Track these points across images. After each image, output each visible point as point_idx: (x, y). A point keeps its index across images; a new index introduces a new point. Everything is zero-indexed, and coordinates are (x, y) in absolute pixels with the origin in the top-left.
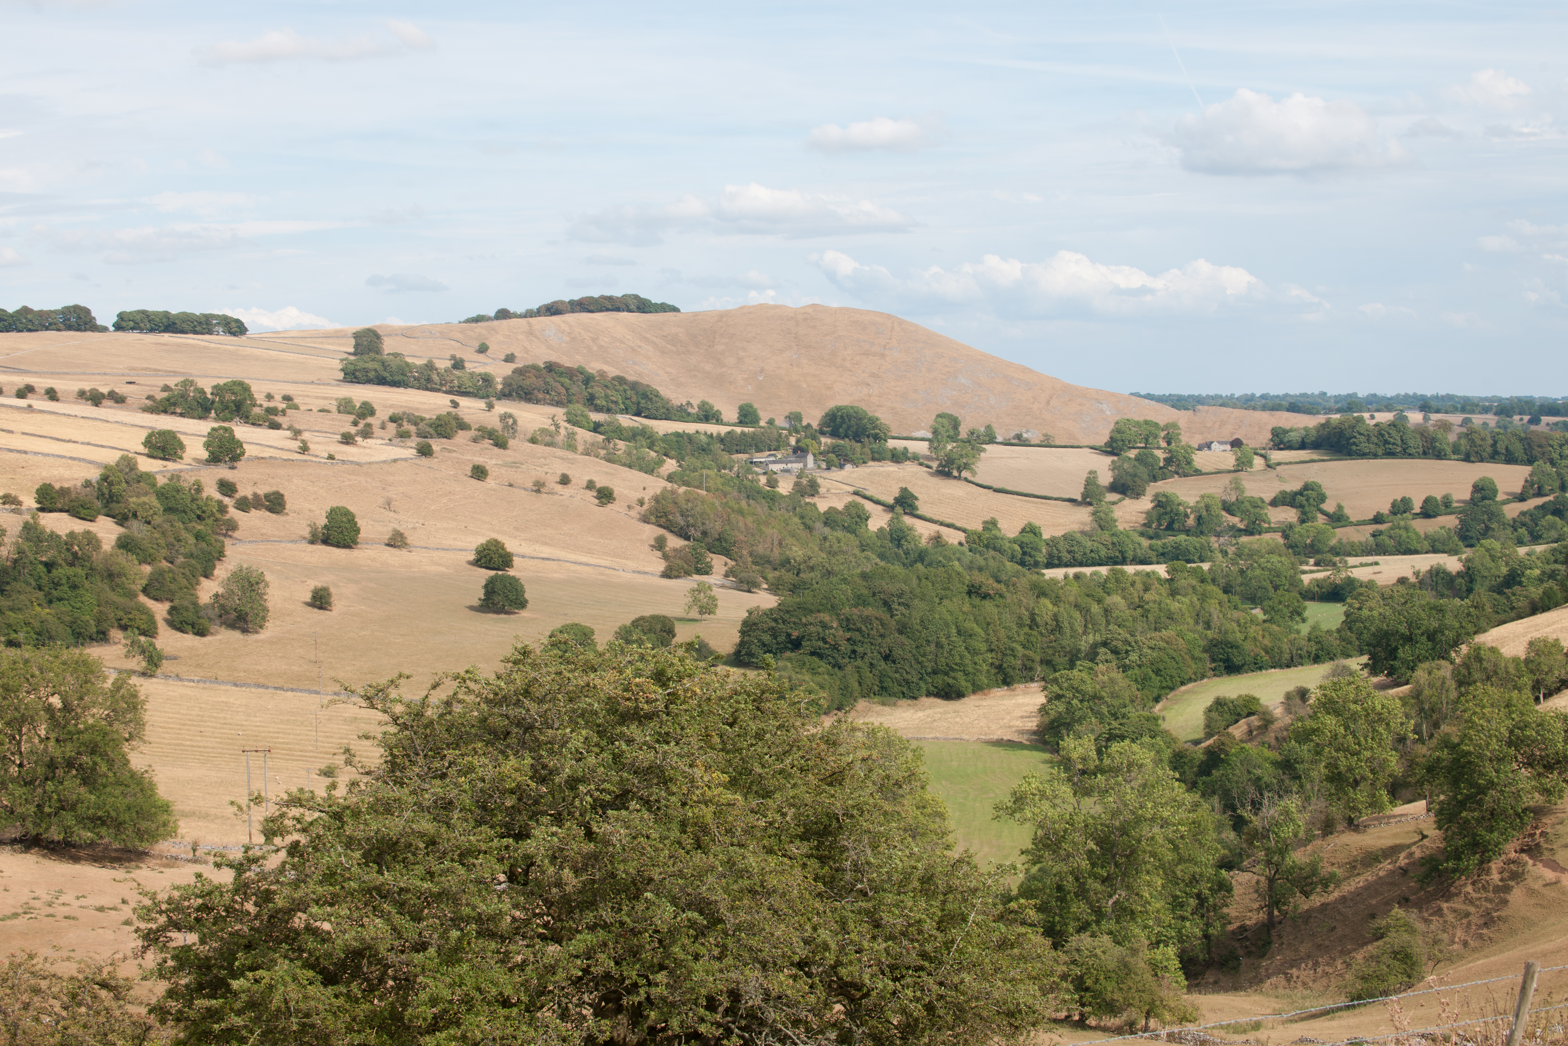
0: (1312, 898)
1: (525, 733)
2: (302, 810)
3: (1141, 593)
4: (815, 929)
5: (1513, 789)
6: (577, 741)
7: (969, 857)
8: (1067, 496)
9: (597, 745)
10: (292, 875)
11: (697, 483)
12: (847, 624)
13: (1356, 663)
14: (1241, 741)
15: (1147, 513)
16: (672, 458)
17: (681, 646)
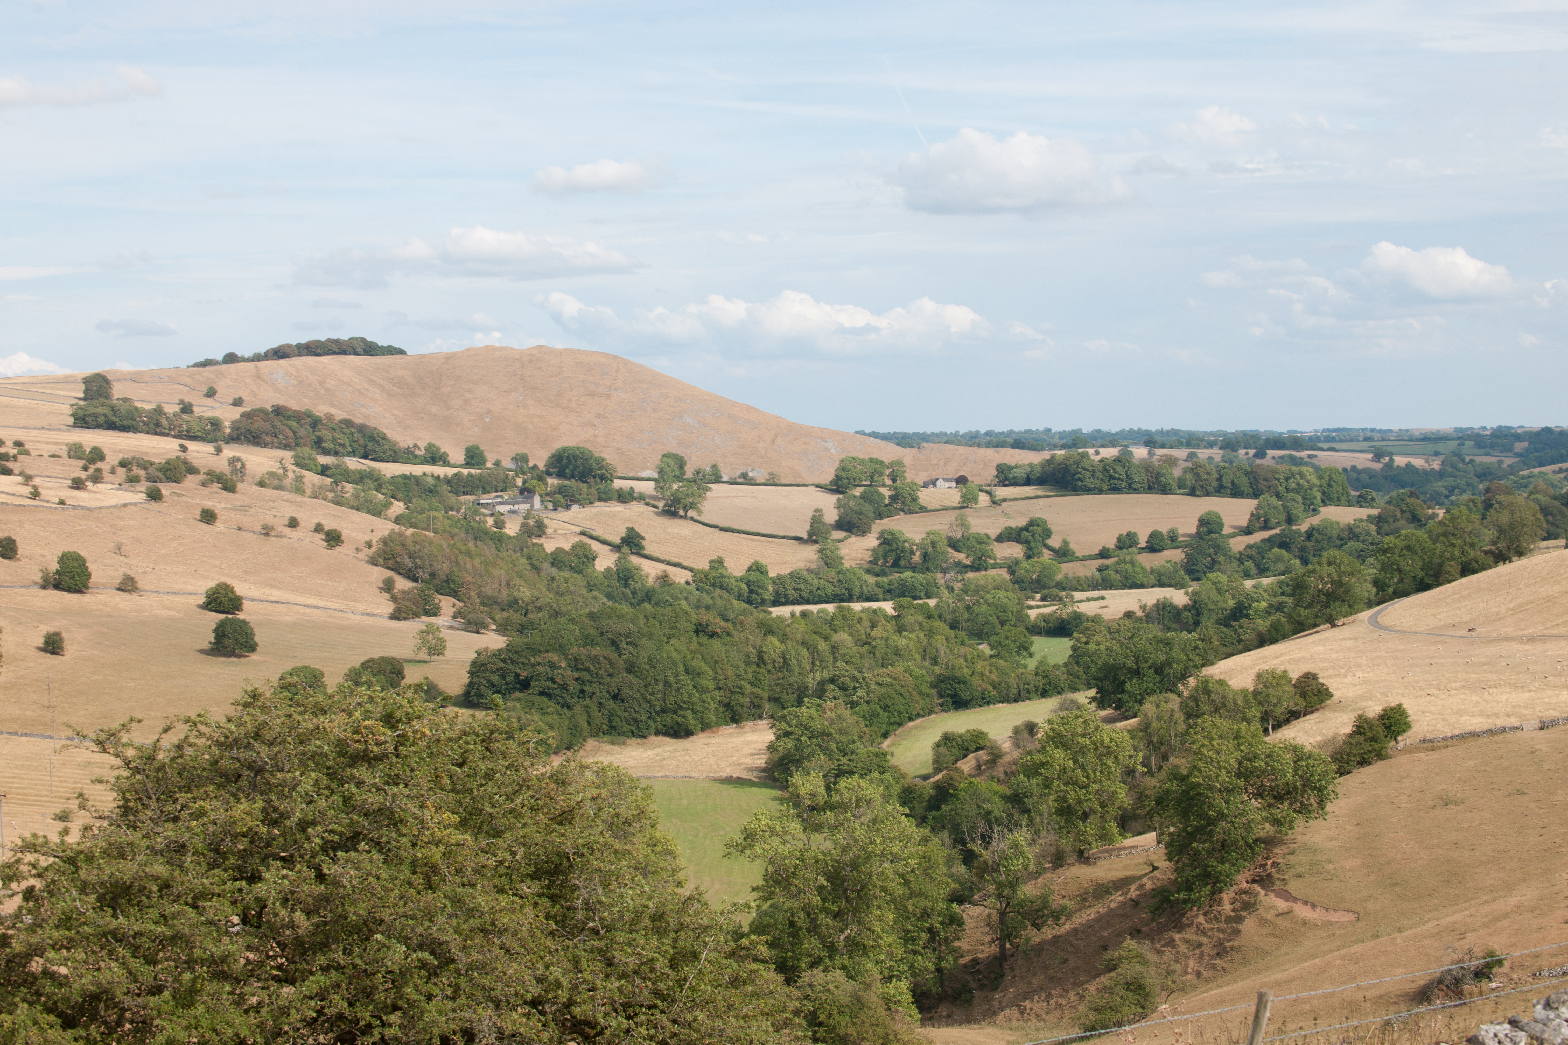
0: (1044, 930)
1: (256, 776)
2: (36, 855)
3: (868, 630)
4: (547, 967)
5: (1244, 820)
6: (307, 786)
7: (700, 895)
8: (793, 535)
9: (328, 787)
10: (28, 919)
11: (424, 525)
12: (576, 664)
13: (1084, 697)
14: (970, 775)
15: (874, 550)
16: (399, 500)
17: (410, 687)
